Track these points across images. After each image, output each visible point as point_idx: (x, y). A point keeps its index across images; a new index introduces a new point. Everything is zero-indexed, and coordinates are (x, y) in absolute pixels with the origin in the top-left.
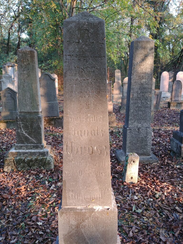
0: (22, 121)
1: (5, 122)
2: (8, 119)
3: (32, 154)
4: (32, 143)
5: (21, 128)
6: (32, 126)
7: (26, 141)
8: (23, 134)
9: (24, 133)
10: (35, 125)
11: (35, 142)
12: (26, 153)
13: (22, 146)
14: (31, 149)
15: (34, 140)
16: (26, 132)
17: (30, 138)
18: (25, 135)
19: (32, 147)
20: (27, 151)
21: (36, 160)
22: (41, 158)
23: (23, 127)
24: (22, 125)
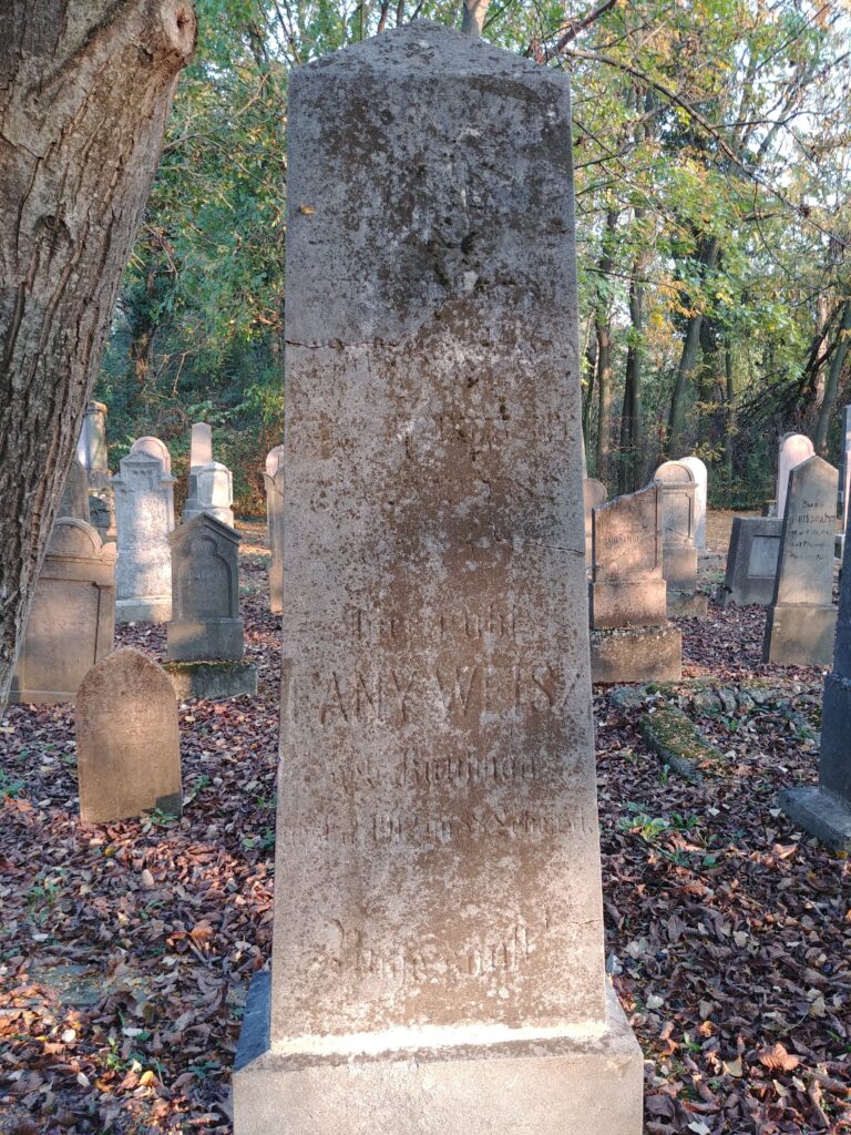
1: (184, 671)
2: (199, 658)
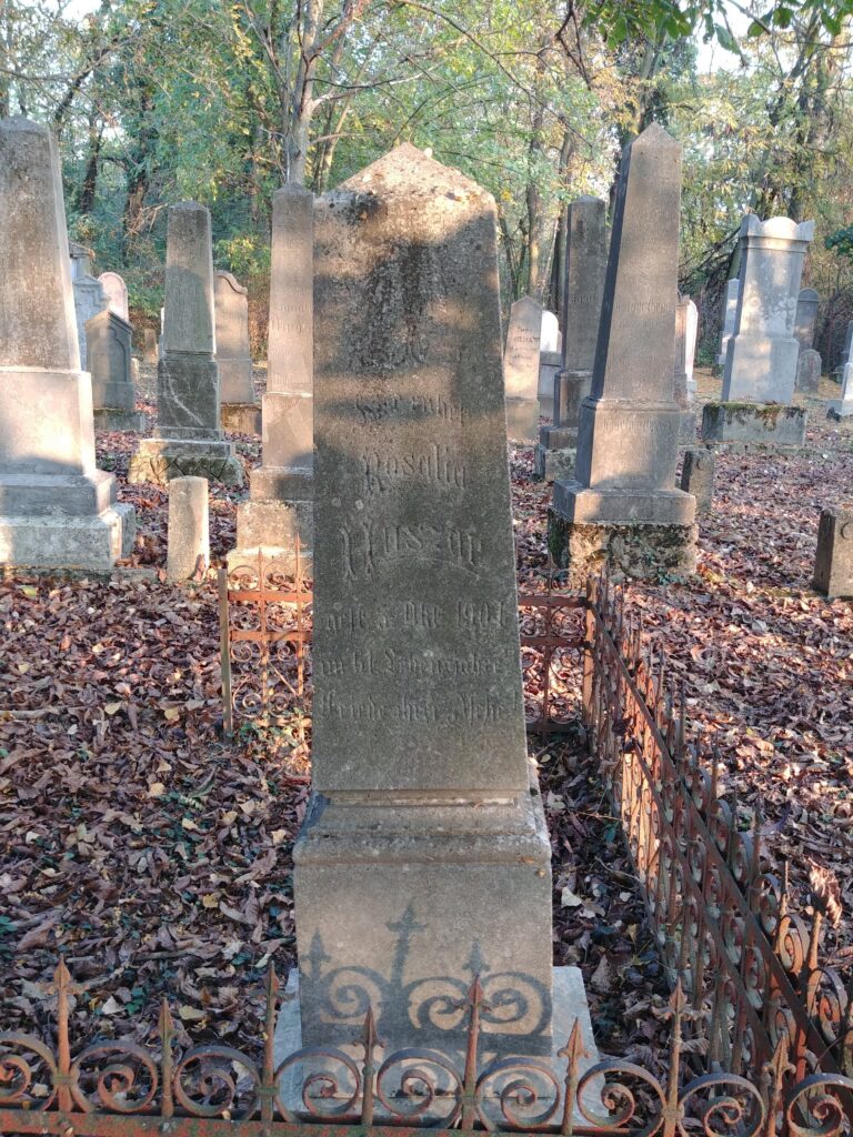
0: (173, 370)
3: (193, 448)
4: (193, 425)
5: (168, 388)
6: (194, 385)
7: (180, 420)
8: (173, 402)
9: (177, 401)
10: (202, 384)
11: (202, 424)
12: (180, 446)
13: (170, 431)
14: (191, 438)
15: (198, 419)
16: (180, 399)
17: (189, 413)
18: (177, 404)
19: (193, 434)
20: (182, 441)
21: (203, 462)
22: (212, 458)
23: (173, 385)
24: (171, 381)
